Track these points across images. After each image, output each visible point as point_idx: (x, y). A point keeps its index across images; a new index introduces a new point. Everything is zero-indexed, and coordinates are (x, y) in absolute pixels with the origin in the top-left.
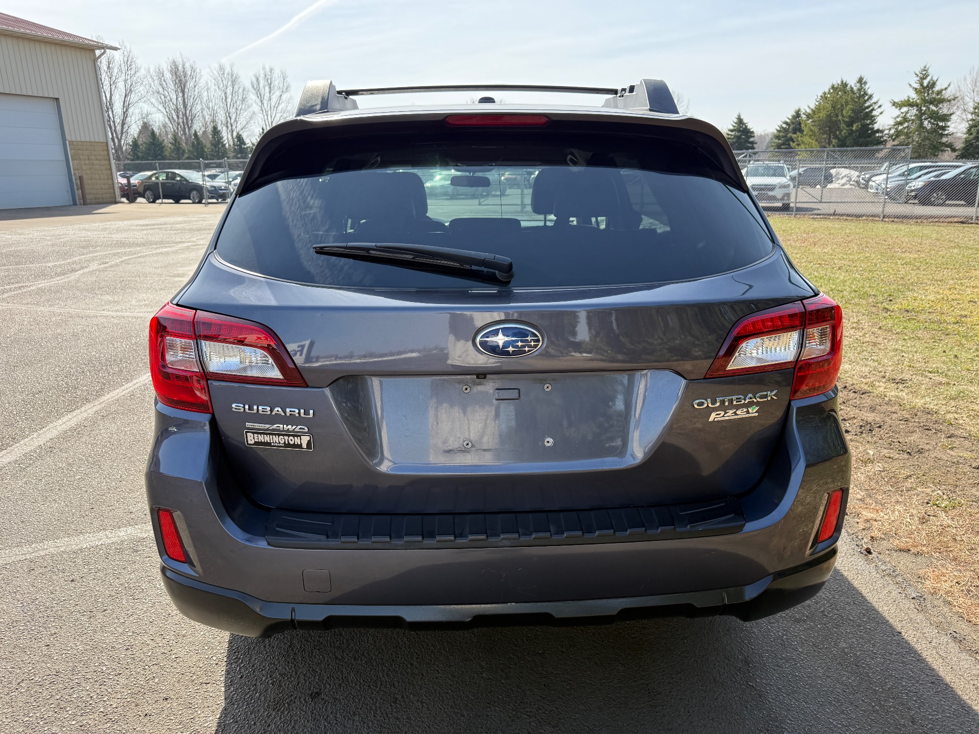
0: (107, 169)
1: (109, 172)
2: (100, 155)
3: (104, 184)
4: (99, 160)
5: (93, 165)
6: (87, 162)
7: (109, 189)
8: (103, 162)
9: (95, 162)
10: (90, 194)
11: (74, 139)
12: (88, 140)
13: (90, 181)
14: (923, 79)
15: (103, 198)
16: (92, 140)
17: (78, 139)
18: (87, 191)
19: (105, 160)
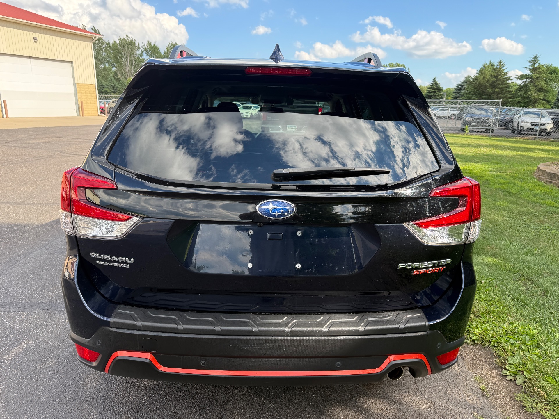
0: (94, 98)
1: (96, 100)
2: (91, 91)
3: (93, 106)
4: (91, 93)
5: (88, 96)
6: (85, 94)
7: (95, 108)
8: (93, 95)
9: (89, 95)
10: (86, 111)
11: (79, 83)
12: (86, 83)
13: (86, 105)
14: (534, 64)
15: (92, 113)
16: (88, 83)
17: (81, 83)
18: (84, 109)
19: (94, 93)
